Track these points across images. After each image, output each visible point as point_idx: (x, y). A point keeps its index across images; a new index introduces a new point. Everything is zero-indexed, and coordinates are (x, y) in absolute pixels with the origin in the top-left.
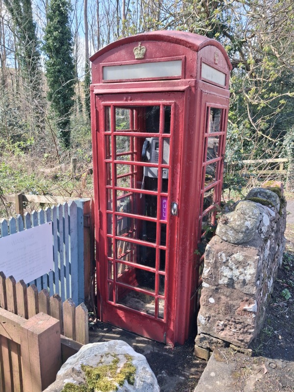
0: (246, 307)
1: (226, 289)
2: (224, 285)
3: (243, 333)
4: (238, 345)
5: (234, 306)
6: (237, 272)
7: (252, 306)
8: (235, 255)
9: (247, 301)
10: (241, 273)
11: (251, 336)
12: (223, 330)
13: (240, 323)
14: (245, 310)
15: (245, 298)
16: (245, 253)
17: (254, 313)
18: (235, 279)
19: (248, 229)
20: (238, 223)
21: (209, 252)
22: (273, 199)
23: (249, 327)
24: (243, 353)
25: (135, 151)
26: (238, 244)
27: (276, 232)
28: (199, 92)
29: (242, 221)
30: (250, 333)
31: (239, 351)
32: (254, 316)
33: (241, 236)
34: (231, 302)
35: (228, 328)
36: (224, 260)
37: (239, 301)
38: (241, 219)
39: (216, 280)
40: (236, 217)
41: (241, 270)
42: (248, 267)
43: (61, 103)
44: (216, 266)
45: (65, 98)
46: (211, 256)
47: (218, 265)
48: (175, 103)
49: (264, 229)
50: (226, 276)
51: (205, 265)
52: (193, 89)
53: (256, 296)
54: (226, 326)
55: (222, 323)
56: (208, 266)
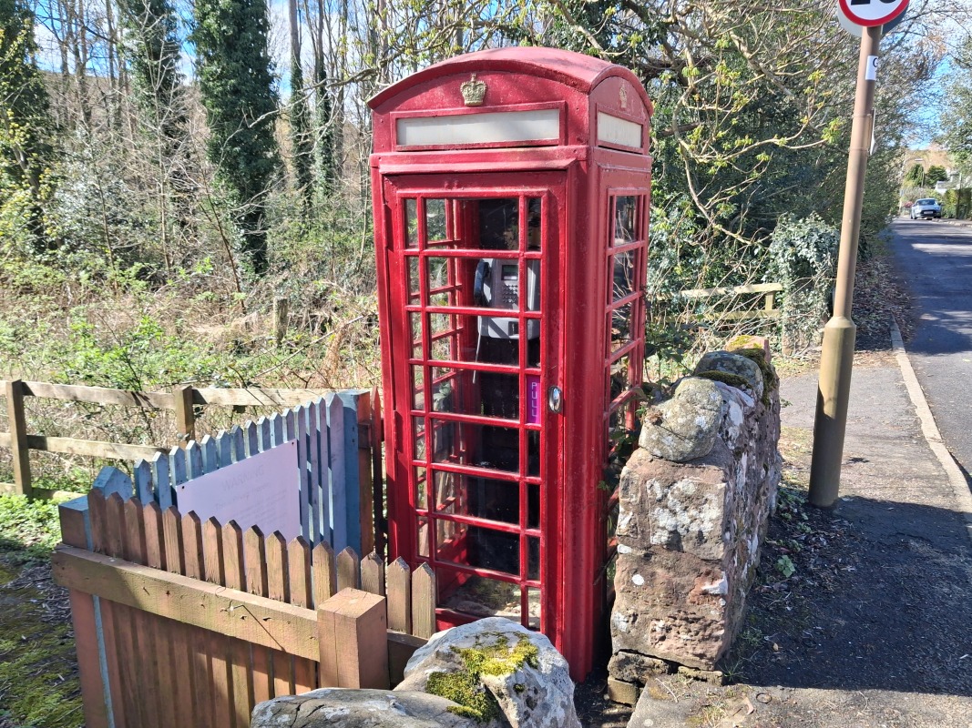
0: (707, 586)
1: (665, 554)
2: (662, 545)
3: (704, 639)
4: (695, 665)
5: (683, 587)
6: (684, 518)
7: (717, 583)
8: (679, 485)
9: (708, 573)
10: (693, 520)
11: (720, 643)
12: (663, 639)
13: (696, 620)
14: (705, 593)
15: (704, 569)
16: (700, 479)
17: (723, 596)
18: (681, 531)
19: (701, 431)
20: (681, 420)
21: (628, 481)
22: (750, 373)
23: (713, 626)
24: (705, 680)
25: (458, 284)
26: (684, 462)
27: (760, 440)
28: (594, 170)
29: (689, 417)
30: (717, 638)
31: (696, 679)
32: (722, 602)
33: (689, 445)
34: (677, 580)
35: (673, 633)
36: (659, 496)
37: (693, 577)
38: (687, 412)
39: (645, 535)
40: (677, 408)
41: (693, 512)
42: (707, 506)
43: (242, 166)
44: (642, 509)
45: (252, 154)
46: (632, 489)
47: (648, 505)
48: (549, 192)
49: (733, 432)
50: (664, 528)
51: (621, 509)
52: (583, 165)
53: (725, 564)
54: (668, 629)
55: (661, 624)
56: (627, 510)
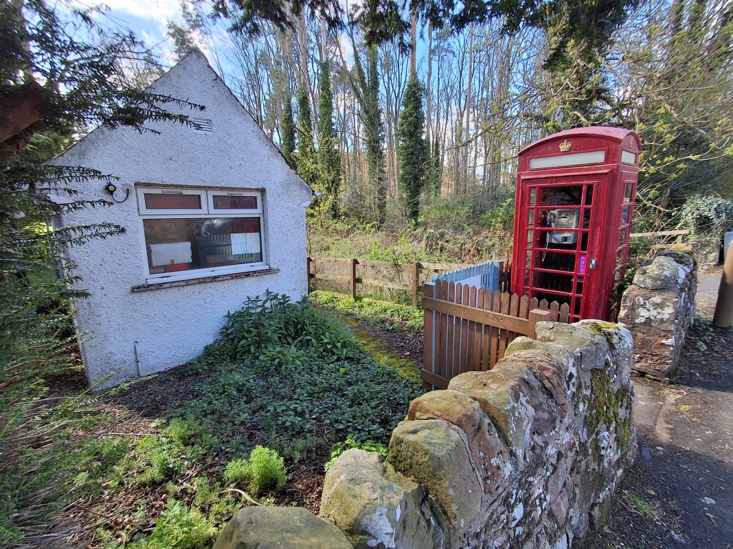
0: (664, 341)
1: (642, 327)
2: (641, 323)
3: (660, 364)
4: (655, 374)
5: (651, 341)
6: (654, 313)
7: (669, 340)
8: (653, 299)
9: (665, 336)
10: (659, 313)
11: (668, 366)
12: (638, 362)
13: (657, 355)
14: (663, 344)
15: (663, 334)
16: (662, 297)
17: (672, 346)
18: (652, 318)
19: (667, 277)
20: (656, 273)
21: (626, 297)
22: (687, 259)
23: (666, 358)
24: (660, 381)
26: (656, 290)
28: (620, 173)
29: (661, 271)
30: (667, 364)
31: (655, 380)
32: (672, 348)
33: (659, 282)
34: (648, 338)
35: (644, 360)
36: (642, 303)
37: (657, 337)
38: (660, 269)
39: (633, 319)
40: (654, 268)
41: (659, 310)
42: (667, 308)
44: (633, 308)
46: (628, 301)
47: (635, 307)
48: (598, 184)
49: (680, 281)
50: (643, 316)
51: (622, 308)
52: (615, 171)
53: (674, 333)
54: (641, 358)
55: (638, 356)
56: (625, 308)
